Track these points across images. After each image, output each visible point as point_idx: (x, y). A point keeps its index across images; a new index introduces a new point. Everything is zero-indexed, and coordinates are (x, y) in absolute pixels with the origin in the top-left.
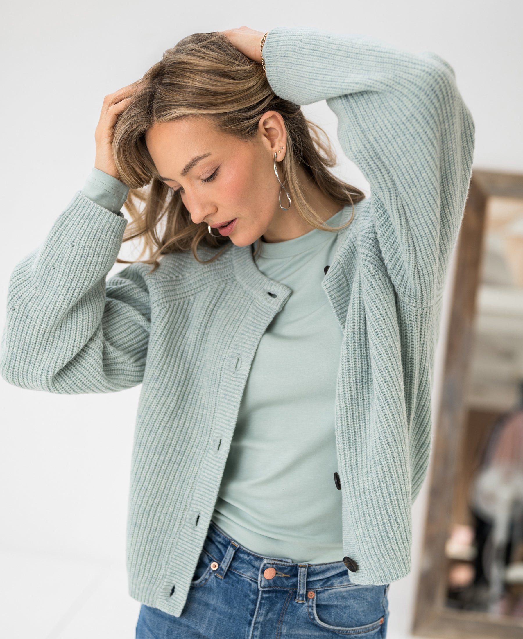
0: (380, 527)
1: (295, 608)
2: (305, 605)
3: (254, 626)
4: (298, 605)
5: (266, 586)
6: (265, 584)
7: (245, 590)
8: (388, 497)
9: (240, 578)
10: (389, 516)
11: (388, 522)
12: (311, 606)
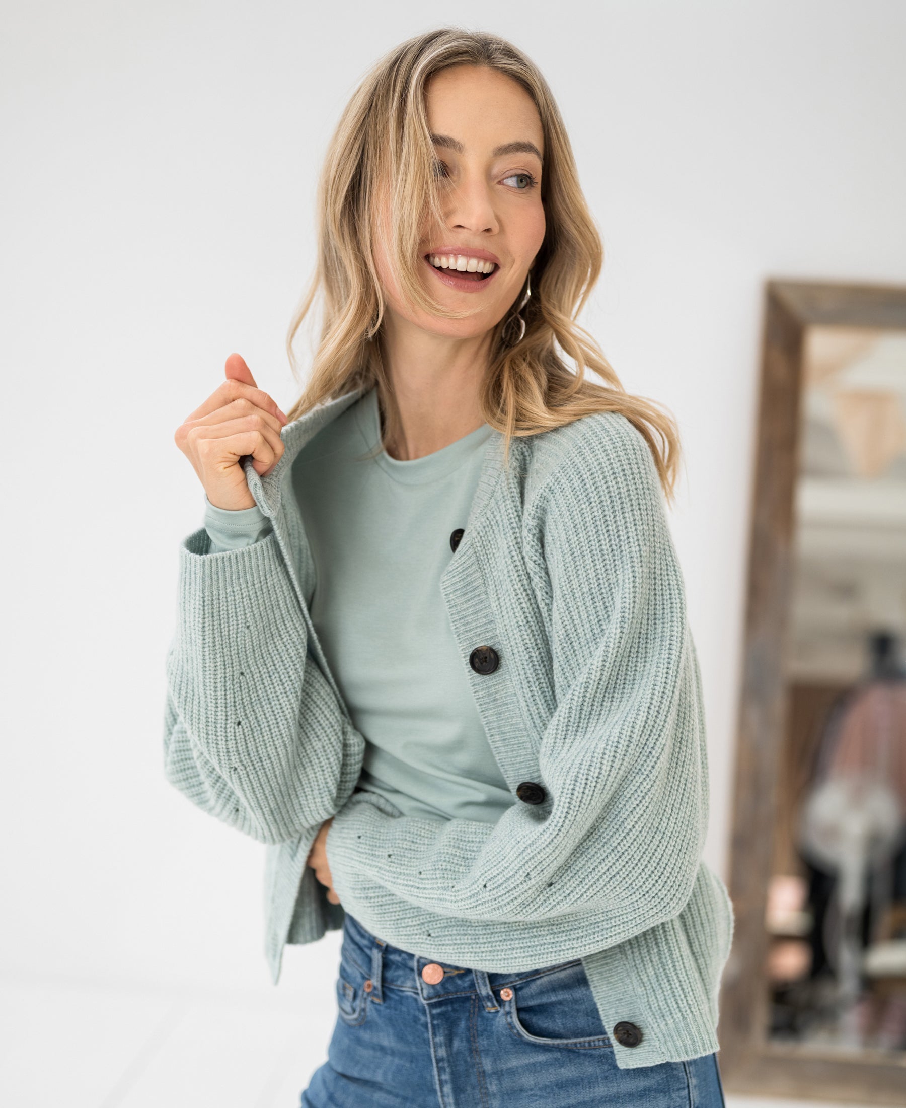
1: (488, 1021)
2: (500, 1014)
3: (438, 1067)
4: (491, 1016)
5: (431, 995)
6: (429, 993)
7: (412, 1011)
9: (401, 994)
12: (509, 1013)
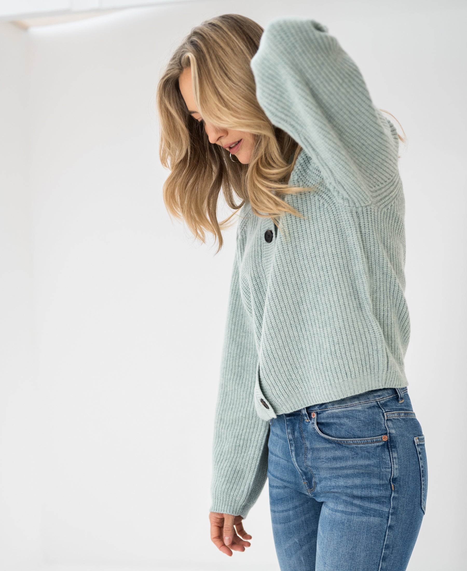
0: (286, 373)
1: (306, 426)
2: (310, 423)
4: (307, 423)
8: (289, 352)
10: (291, 364)
11: (291, 369)
12: (313, 423)
